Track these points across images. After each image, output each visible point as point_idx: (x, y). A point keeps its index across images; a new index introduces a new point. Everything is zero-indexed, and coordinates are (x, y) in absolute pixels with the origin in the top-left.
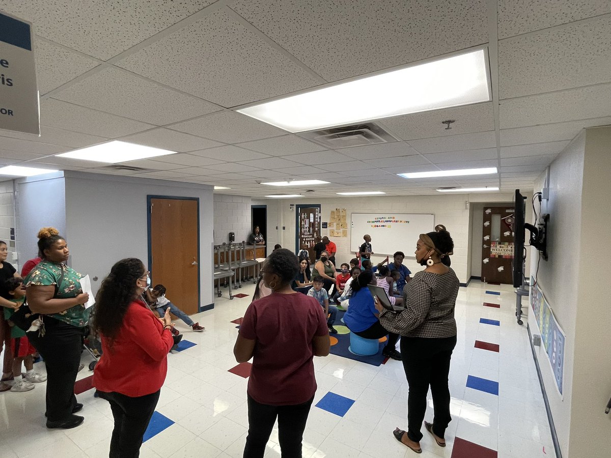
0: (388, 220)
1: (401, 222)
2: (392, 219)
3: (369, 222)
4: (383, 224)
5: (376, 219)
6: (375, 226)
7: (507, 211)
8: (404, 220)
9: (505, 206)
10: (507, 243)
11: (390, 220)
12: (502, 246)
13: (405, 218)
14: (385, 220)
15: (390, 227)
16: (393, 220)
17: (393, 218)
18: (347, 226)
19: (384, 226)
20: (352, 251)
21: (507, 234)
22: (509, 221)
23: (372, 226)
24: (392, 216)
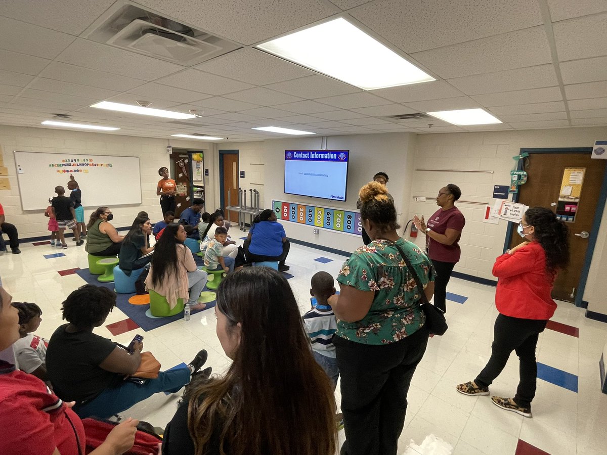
0: (84, 163)
1: (102, 165)
2: (88, 162)
3: (53, 165)
4: (76, 168)
5: (63, 161)
6: (64, 171)
7: (180, 156)
8: (105, 163)
9: (178, 151)
10: (181, 183)
11: (86, 162)
12: (178, 186)
13: (106, 160)
14: (78, 163)
15: (86, 172)
16: (91, 163)
17: (91, 160)
18: (7, 172)
19: (78, 171)
20: (24, 210)
21: (181, 175)
22: (182, 164)
23: (58, 171)
24: (89, 158)
